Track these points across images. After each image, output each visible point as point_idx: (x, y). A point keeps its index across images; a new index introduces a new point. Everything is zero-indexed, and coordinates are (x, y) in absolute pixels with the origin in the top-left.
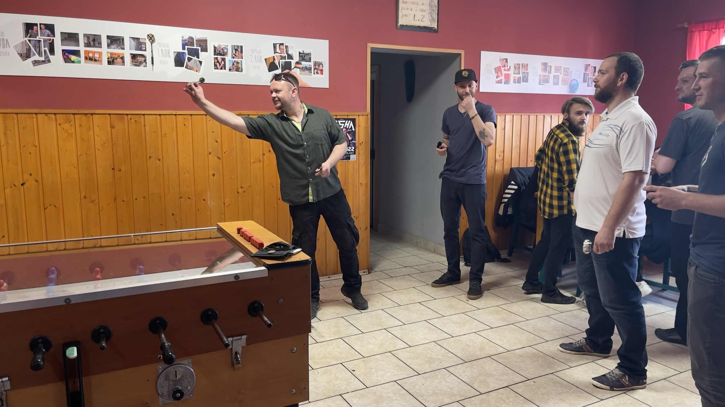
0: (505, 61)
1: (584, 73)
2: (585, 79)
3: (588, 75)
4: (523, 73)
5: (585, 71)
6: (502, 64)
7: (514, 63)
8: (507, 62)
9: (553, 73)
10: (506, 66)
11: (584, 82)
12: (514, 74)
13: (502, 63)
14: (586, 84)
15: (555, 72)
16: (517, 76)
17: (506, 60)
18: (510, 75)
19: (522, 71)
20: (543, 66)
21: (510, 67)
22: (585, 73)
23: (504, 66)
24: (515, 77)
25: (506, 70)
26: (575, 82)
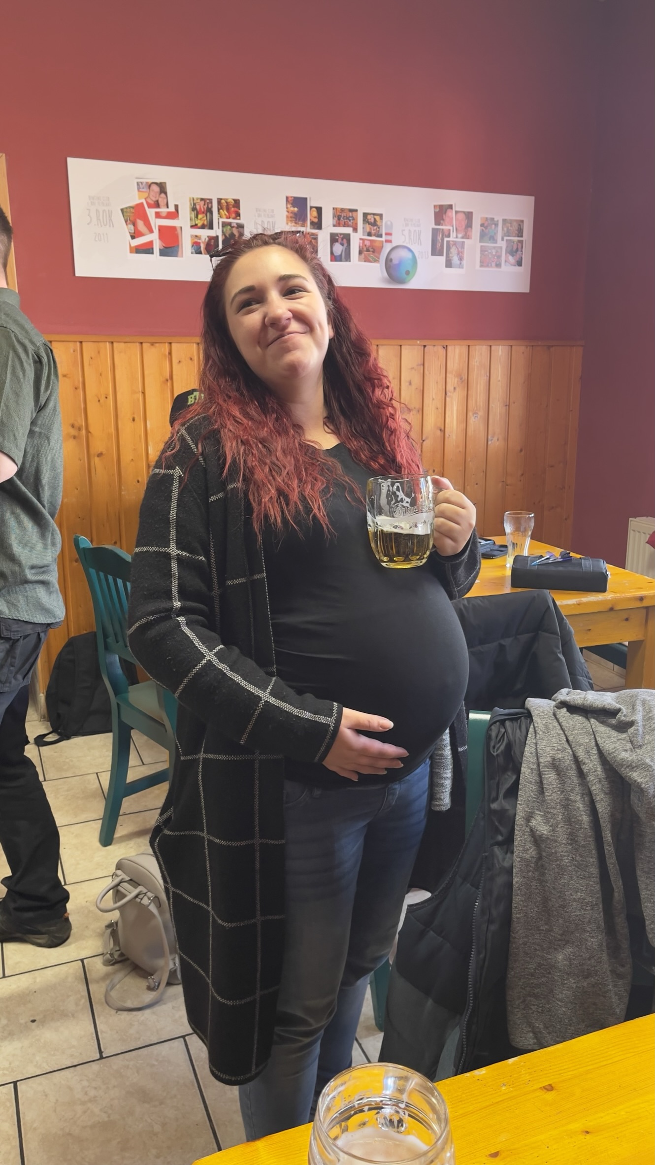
0: (156, 189)
1: (433, 229)
2: (439, 245)
3: (449, 236)
4: (224, 225)
5: (437, 223)
6: (145, 199)
7: (192, 196)
8: (166, 193)
9: (329, 226)
10: (162, 202)
11: (432, 254)
12: (192, 227)
13: (146, 195)
14: (442, 259)
15: (334, 226)
16: (205, 234)
17: (162, 188)
18: (179, 230)
19: (221, 220)
20: (294, 207)
21: (176, 207)
22: (437, 229)
23: (157, 205)
24: (196, 236)
25: (164, 215)
26: (404, 254)
